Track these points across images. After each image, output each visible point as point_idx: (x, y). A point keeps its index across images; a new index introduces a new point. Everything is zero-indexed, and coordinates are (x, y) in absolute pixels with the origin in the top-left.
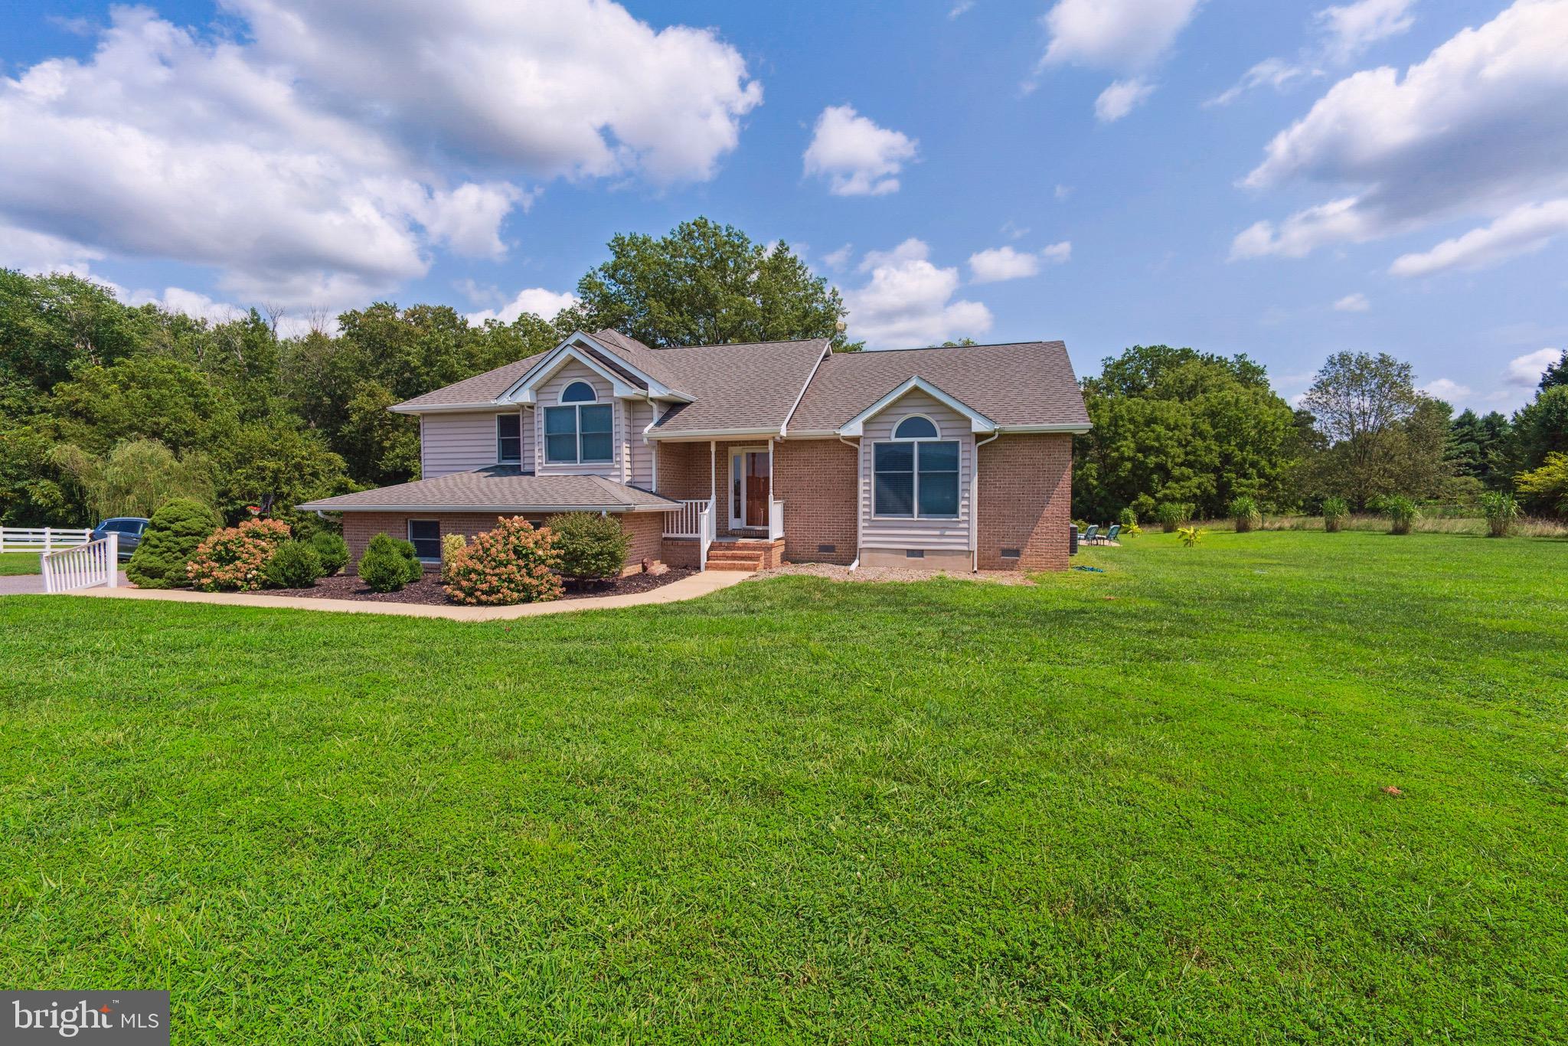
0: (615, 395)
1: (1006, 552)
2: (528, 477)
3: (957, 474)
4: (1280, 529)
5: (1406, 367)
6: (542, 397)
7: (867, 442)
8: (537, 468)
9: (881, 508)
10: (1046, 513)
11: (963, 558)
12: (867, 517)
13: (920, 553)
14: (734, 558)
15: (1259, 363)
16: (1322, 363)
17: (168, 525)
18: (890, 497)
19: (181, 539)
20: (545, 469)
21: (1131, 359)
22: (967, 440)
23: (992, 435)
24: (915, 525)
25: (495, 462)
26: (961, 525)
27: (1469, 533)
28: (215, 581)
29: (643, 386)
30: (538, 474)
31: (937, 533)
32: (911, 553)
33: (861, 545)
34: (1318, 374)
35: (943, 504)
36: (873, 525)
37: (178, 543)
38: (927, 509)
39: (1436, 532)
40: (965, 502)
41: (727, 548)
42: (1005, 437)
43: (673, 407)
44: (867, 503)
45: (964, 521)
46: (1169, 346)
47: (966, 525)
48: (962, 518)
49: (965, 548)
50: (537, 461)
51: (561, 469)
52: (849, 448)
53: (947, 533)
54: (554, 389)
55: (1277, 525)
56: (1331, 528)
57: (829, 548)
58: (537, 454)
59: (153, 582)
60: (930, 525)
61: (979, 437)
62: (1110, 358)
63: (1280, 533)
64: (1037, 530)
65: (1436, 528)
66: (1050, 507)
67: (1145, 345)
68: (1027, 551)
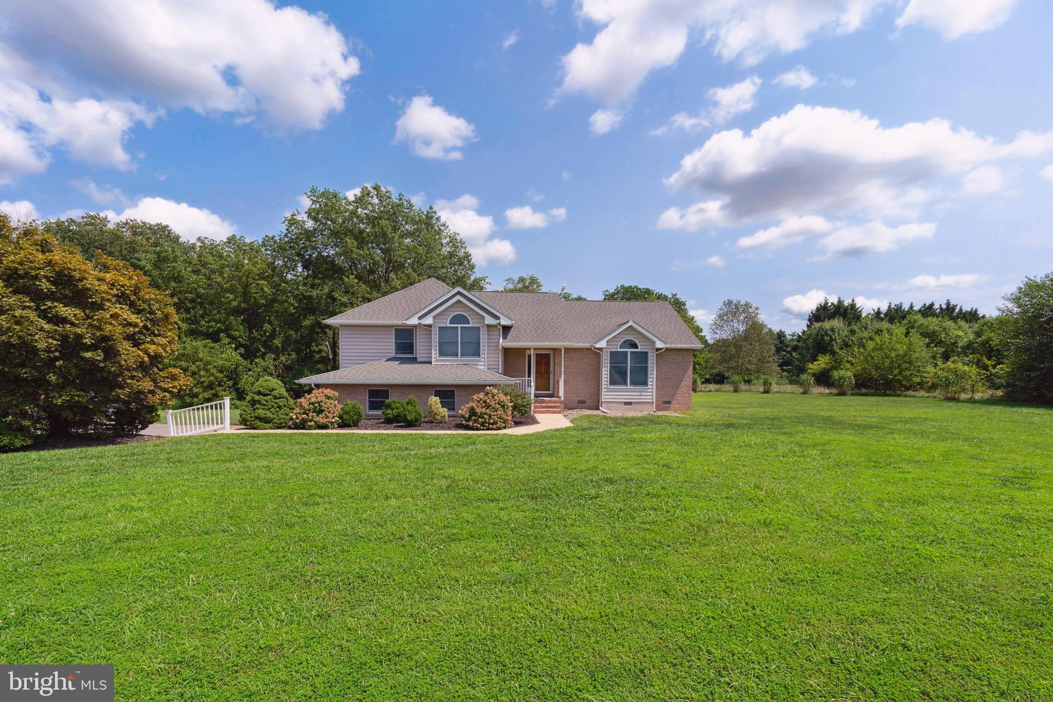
0: (486, 322)
1: (665, 402)
2: (426, 365)
3: (646, 367)
4: (710, 391)
5: (757, 309)
6: (436, 321)
7: (607, 350)
8: (433, 360)
9: (613, 382)
10: (682, 385)
11: (650, 405)
12: (606, 387)
13: (630, 403)
14: (547, 407)
15: (683, 299)
16: (720, 304)
17: (269, 393)
18: (617, 377)
19: (277, 401)
20: (437, 361)
21: (618, 293)
22: (652, 351)
23: (662, 349)
24: (629, 390)
25: (393, 355)
26: (649, 390)
27: (793, 392)
28: (315, 422)
29: (497, 318)
30: (433, 363)
31: (638, 394)
32: (626, 403)
33: (603, 400)
34: (718, 310)
35: (641, 380)
36: (609, 390)
37: (276, 403)
38: (634, 383)
39: (779, 392)
40: (651, 380)
41: (540, 403)
42: (668, 350)
43: (506, 329)
44: (606, 380)
45: (650, 388)
46: (640, 287)
47: (651, 390)
48: (650, 387)
49: (651, 401)
50: (433, 356)
51: (448, 361)
52: (596, 354)
53: (643, 394)
54: (446, 317)
55: (708, 389)
56: (736, 391)
57: (584, 402)
58: (433, 352)
59: (267, 425)
60: (636, 390)
61: (658, 349)
62: (607, 291)
63: (710, 393)
64: (678, 392)
65: (779, 390)
66: (684, 382)
67: (626, 285)
68: (674, 402)
